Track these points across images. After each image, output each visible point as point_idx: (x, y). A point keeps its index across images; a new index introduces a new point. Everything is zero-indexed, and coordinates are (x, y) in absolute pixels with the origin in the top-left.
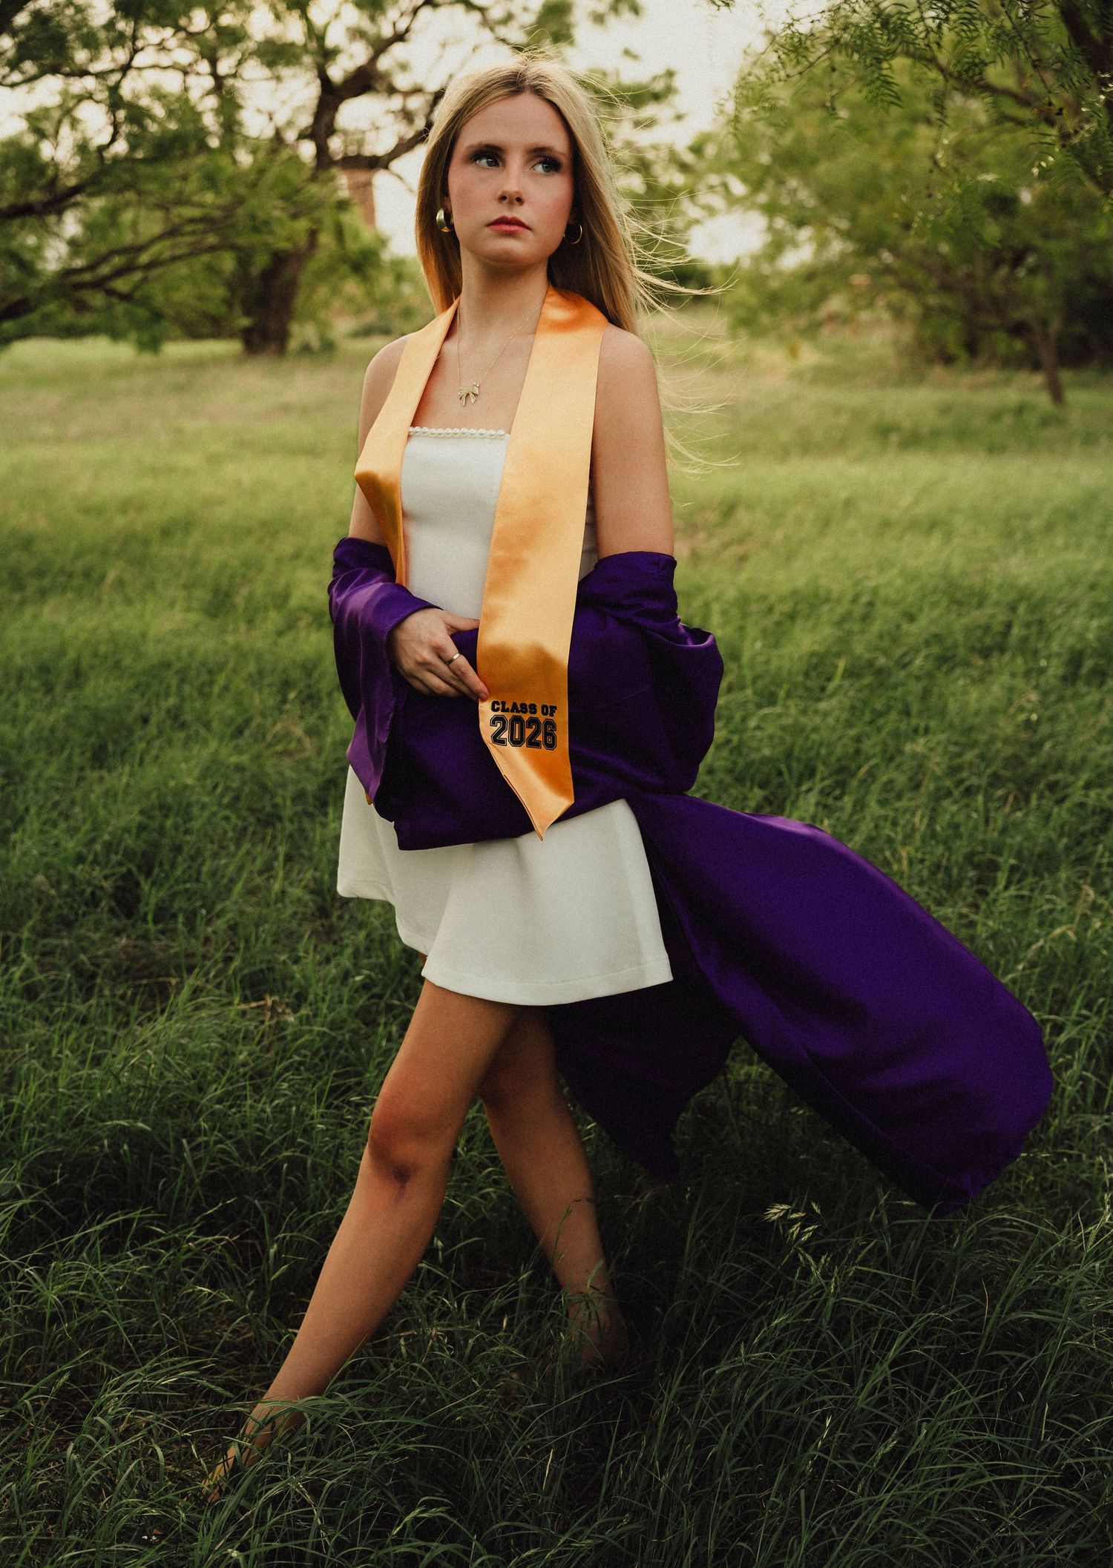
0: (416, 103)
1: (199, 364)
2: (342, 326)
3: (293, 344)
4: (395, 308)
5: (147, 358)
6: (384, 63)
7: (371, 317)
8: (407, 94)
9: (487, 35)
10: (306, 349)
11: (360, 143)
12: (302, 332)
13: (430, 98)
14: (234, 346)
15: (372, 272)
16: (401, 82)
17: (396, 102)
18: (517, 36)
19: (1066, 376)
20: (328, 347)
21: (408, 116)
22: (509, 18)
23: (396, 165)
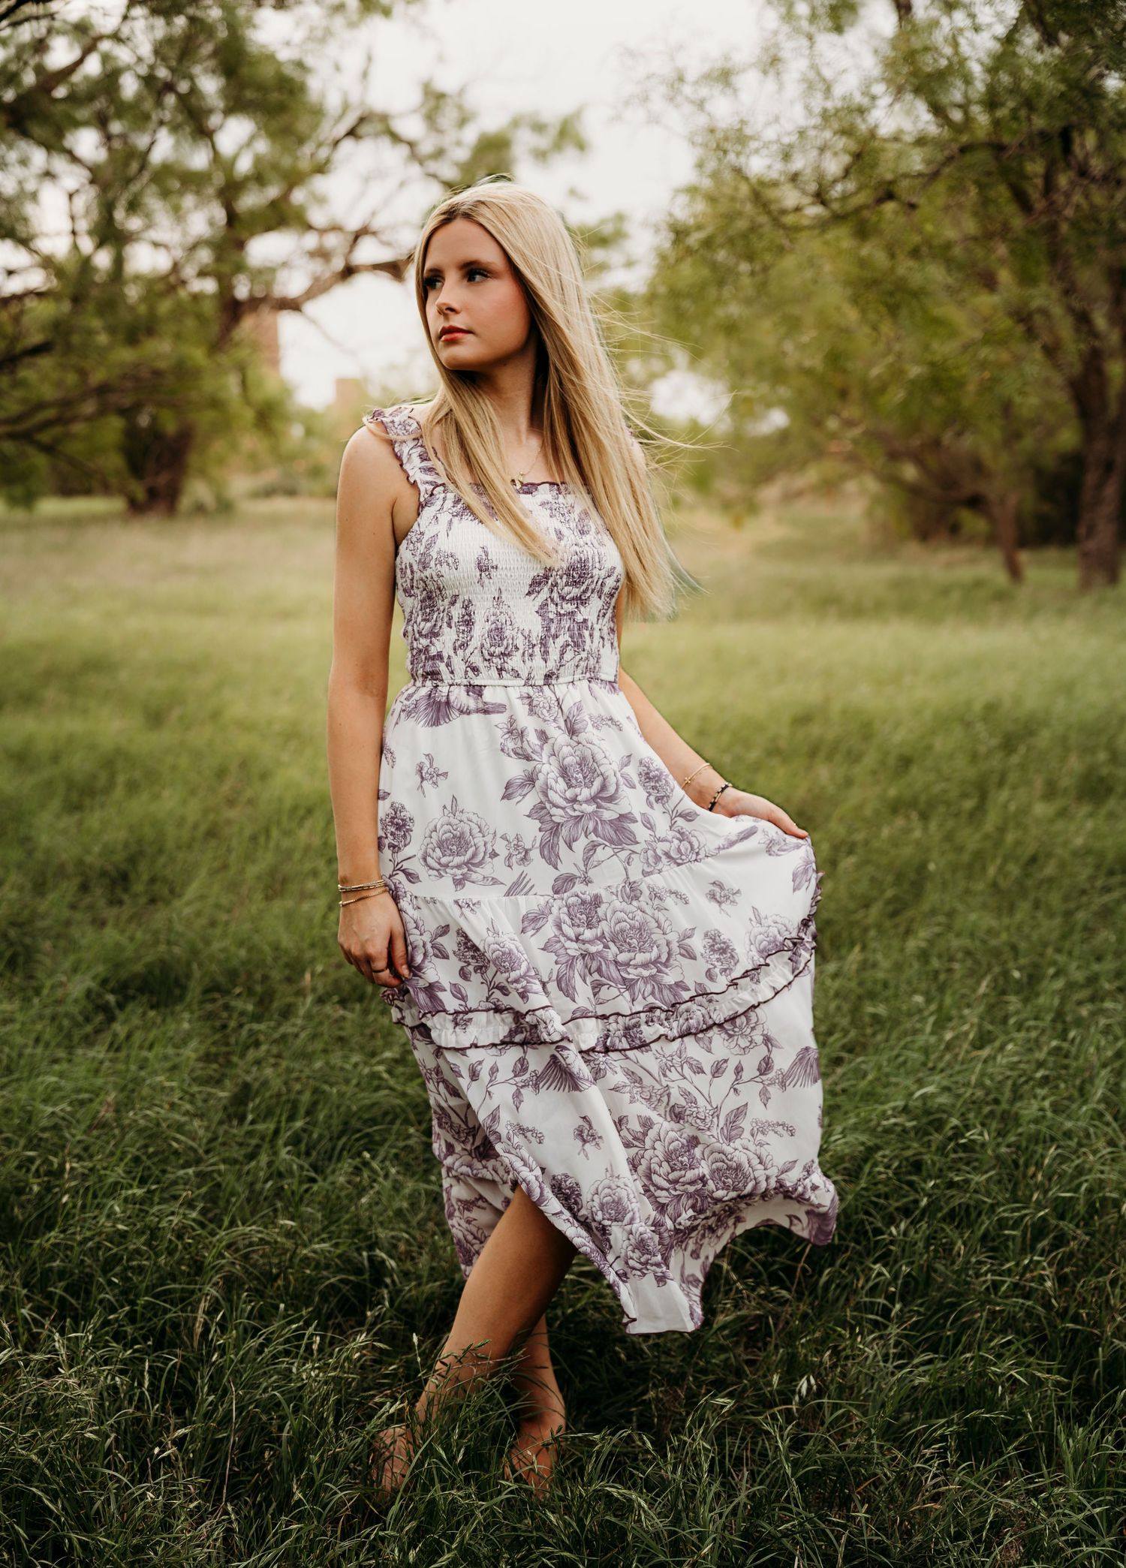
0: (332, 241)
1: (78, 523)
2: (239, 484)
3: (185, 502)
4: (301, 466)
5: (19, 514)
6: (298, 196)
7: (271, 475)
8: (322, 232)
9: (415, 170)
10: (200, 509)
11: (269, 285)
12: (197, 490)
13: (351, 238)
14: (114, 505)
15: (277, 425)
16: (317, 217)
17: (311, 241)
18: (449, 173)
19: (1024, 557)
20: (225, 508)
21: (322, 254)
22: (439, 154)
23: (310, 307)
